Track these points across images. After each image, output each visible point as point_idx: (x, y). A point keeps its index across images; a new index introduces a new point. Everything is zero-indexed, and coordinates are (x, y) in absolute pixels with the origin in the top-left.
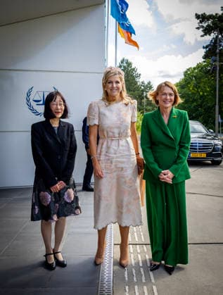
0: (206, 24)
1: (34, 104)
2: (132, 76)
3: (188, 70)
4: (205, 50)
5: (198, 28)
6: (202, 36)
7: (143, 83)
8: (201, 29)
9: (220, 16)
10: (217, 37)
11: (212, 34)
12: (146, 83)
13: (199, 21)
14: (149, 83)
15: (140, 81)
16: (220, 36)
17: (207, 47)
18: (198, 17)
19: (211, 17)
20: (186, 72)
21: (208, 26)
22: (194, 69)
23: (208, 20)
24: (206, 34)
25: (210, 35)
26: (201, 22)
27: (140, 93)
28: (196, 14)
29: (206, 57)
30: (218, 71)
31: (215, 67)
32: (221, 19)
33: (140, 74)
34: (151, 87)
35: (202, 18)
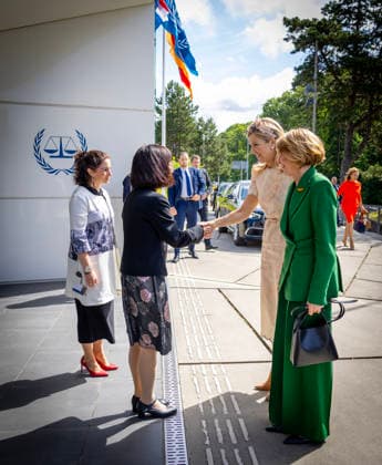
0: (299, 34)
1: (45, 156)
2: (183, 109)
3: (270, 101)
4: (295, 74)
5: (286, 39)
6: (293, 52)
7: (200, 120)
8: (291, 41)
9: (320, 23)
10: (314, 54)
11: (308, 50)
12: (205, 120)
13: (287, 29)
14: (210, 121)
15: (196, 116)
16: (319, 53)
17: (300, 68)
18: (287, 22)
19: (306, 23)
20: (267, 105)
21: (301, 37)
22: (279, 100)
23: (302, 28)
24: (298, 50)
25: (304, 50)
26: (291, 30)
27: (196, 135)
28: (285, 19)
29: (294, 85)
30: (314, 106)
31: (311, 100)
32: (321, 27)
33: (197, 107)
34: (213, 127)
35: (293, 24)
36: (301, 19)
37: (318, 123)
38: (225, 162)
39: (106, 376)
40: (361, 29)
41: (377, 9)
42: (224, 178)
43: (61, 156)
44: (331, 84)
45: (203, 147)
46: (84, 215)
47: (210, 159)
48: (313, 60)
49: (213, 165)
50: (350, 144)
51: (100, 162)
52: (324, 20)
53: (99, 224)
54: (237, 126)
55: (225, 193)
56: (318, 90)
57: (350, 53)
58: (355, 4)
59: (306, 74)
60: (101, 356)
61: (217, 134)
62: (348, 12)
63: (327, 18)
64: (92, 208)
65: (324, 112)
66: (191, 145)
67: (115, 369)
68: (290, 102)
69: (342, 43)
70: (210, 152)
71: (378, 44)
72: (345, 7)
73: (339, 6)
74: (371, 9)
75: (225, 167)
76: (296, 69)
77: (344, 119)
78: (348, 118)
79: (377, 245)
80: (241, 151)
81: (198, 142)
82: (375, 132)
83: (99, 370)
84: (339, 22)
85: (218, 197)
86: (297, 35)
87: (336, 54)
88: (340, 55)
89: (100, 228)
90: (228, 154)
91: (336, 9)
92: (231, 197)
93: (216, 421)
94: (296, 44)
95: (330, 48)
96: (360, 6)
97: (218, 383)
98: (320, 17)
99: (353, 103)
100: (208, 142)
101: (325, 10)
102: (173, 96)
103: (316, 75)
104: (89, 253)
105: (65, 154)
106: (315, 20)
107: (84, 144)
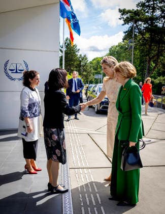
0: (126, 16)
1: (9, 72)
2: (73, 50)
3: (113, 47)
4: (124, 35)
5: (120, 19)
6: (123, 25)
7: (80, 55)
8: (122, 19)
9: (135, 11)
10: (133, 25)
11: (130, 24)
12: (83, 56)
14: (85, 56)
15: (78, 54)
16: (135, 25)
17: (126, 32)
18: (120, 11)
19: (129, 11)
20: (111, 49)
21: (127, 17)
22: (117, 46)
23: (127, 13)
24: (125, 24)
25: (128, 24)
26: (122, 15)
27: (78, 63)
28: (119, 9)
29: (124, 39)
30: (133, 50)
31: (131, 47)
32: (136, 13)
33: (79, 50)
34: (86, 59)
35: (123, 12)
36: (127, 9)
37: (134, 57)
38: (92, 75)
39: (36, 173)
40: (154, 14)
41: (162, 5)
42: (91, 82)
43: (16, 72)
44: (140, 39)
45: (81, 68)
46: (27, 100)
47: (84, 73)
48: (132, 28)
49: (86, 76)
50: (149, 67)
51: (35, 76)
52: (138, 10)
53: (34, 104)
54: (97, 58)
55: (91, 90)
56: (135, 42)
57: (149, 25)
58: (152, 3)
59: (129, 35)
60: (34, 164)
61: (88, 62)
62: (148, 6)
63: (139, 9)
64: (31, 97)
65: (137, 52)
66: (76, 67)
67: (41, 170)
68: (122, 47)
69: (145, 21)
70: (85, 70)
71: (162, 21)
72: (147, 4)
73: (144, 3)
74: (159, 5)
75: (92, 77)
76: (124, 32)
77: (146, 55)
78: (148, 55)
79: (161, 114)
80: (99, 70)
81: (79, 66)
82: (160, 61)
83: (33, 171)
84: (144, 11)
85: (88, 91)
86: (125, 17)
87: (143, 25)
88: (145, 26)
89: (34, 106)
90: (93, 71)
91: (143, 5)
92: (94, 91)
93: (86, 195)
94: (124, 21)
95: (140, 23)
96: (154, 3)
97: (87, 177)
98: (136, 9)
99: (150, 48)
100: (84, 66)
101: (138, 5)
102: (68, 44)
103: (133, 35)
104: (29, 117)
105: (18, 71)
106: (133, 10)
107: (27, 66)
